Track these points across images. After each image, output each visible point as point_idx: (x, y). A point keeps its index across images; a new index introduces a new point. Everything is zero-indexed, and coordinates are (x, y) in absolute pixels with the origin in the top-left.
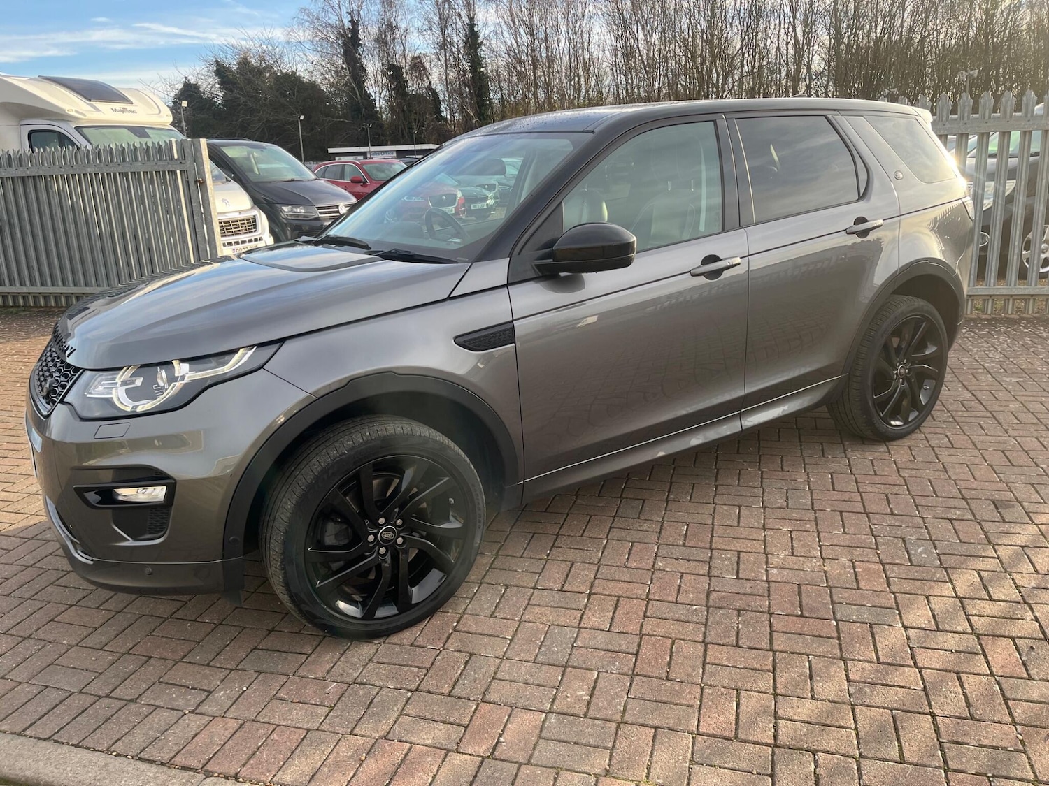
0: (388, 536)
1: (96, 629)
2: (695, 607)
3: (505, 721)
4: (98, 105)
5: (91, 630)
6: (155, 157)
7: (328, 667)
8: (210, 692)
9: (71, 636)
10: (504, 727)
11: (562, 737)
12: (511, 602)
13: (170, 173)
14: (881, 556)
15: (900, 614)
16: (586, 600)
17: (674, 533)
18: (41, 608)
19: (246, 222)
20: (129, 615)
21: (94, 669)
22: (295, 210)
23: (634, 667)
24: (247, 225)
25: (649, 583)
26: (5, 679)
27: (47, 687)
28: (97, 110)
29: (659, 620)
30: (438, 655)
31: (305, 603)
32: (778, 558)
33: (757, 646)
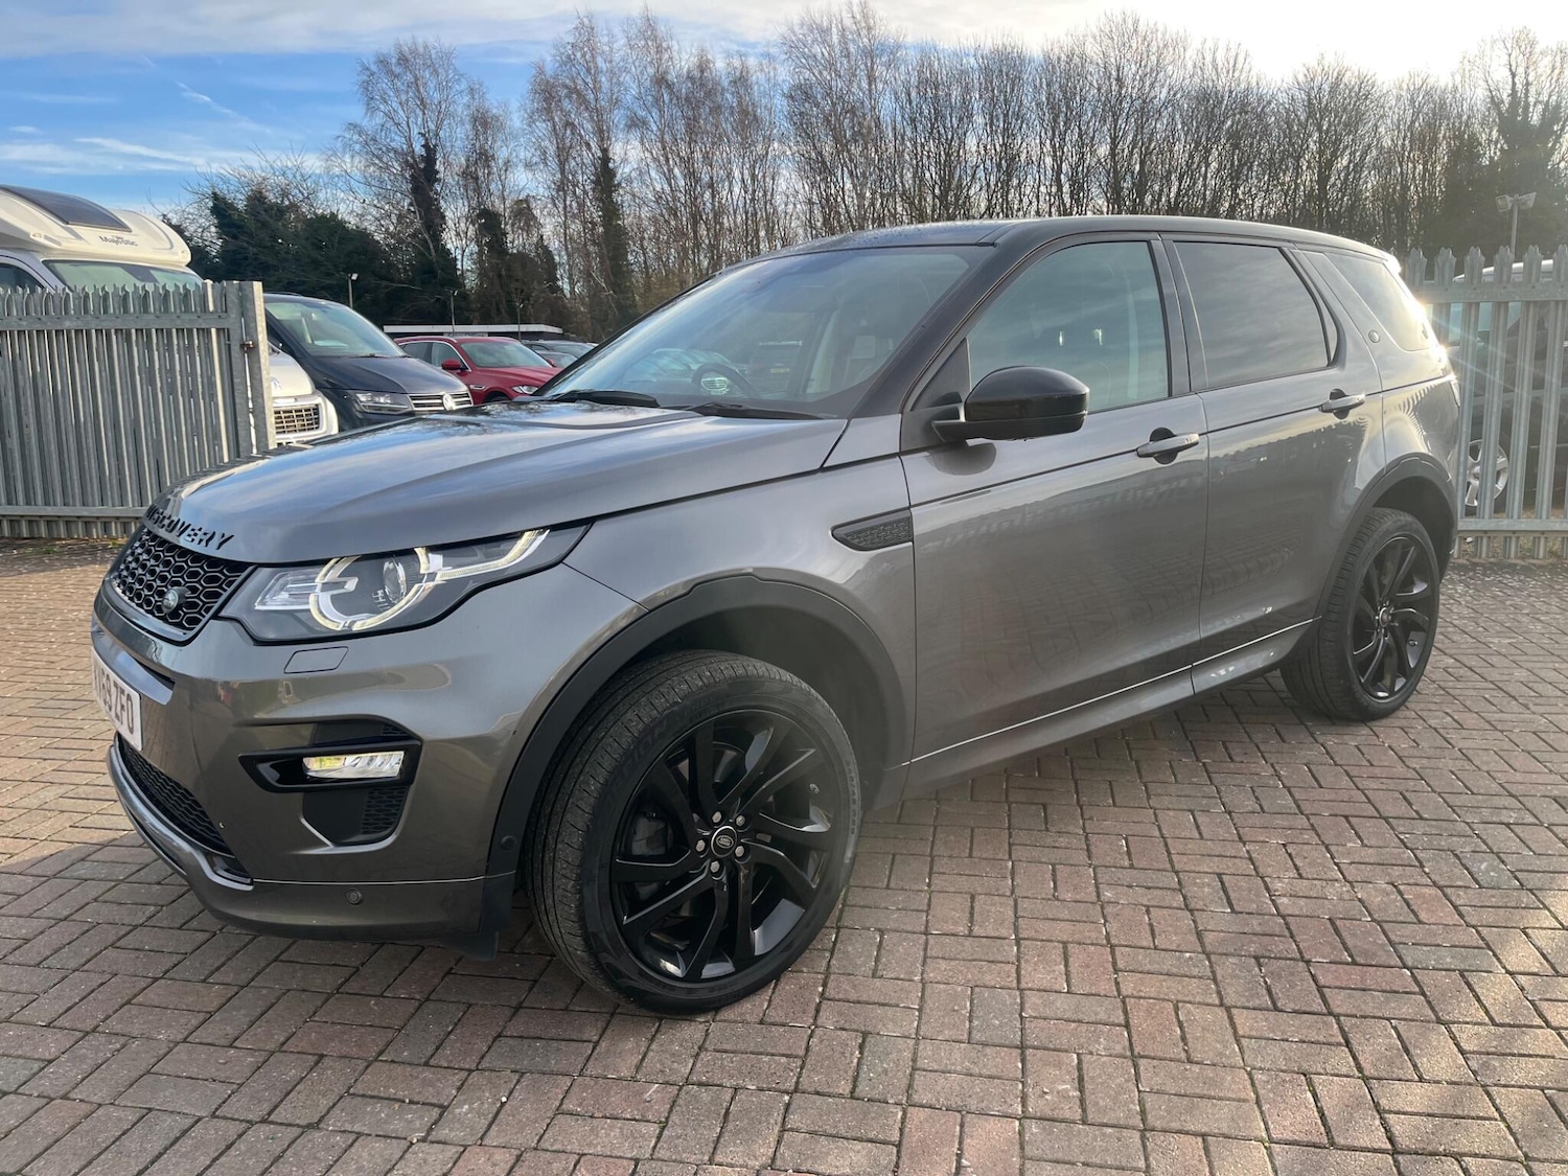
0: (725, 841)
1: (211, 1014)
2: (1188, 955)
3: (958, 1133)
4: (80, 229)
5: (202, 1017)
6: (178, 307)
7: (635, 1060)
8: (444, 1108)
9: (171, 1026)
10: (960, 1143)
11: (1060, 1156)
12: (897, 955)
13: (201, 332)
14: (1433, 876)
15: (1495, 955)
16: (1015, 948)
17: (1110, 849)
18: (102, 984)
19: (304, 413)
20: (264, 991)
21: (226, 1077)
22: (377, 399)
23: (1131, 1044)
24: (305, 418)
25: (1102, 921)
26: (69, 1099)
27: (150, 1110)
28: (78, 237)
29: (1141, 975)
30: (811, 1037)
31: (606, 950)
32: (1281, 882)
33: (1308, 1010)
